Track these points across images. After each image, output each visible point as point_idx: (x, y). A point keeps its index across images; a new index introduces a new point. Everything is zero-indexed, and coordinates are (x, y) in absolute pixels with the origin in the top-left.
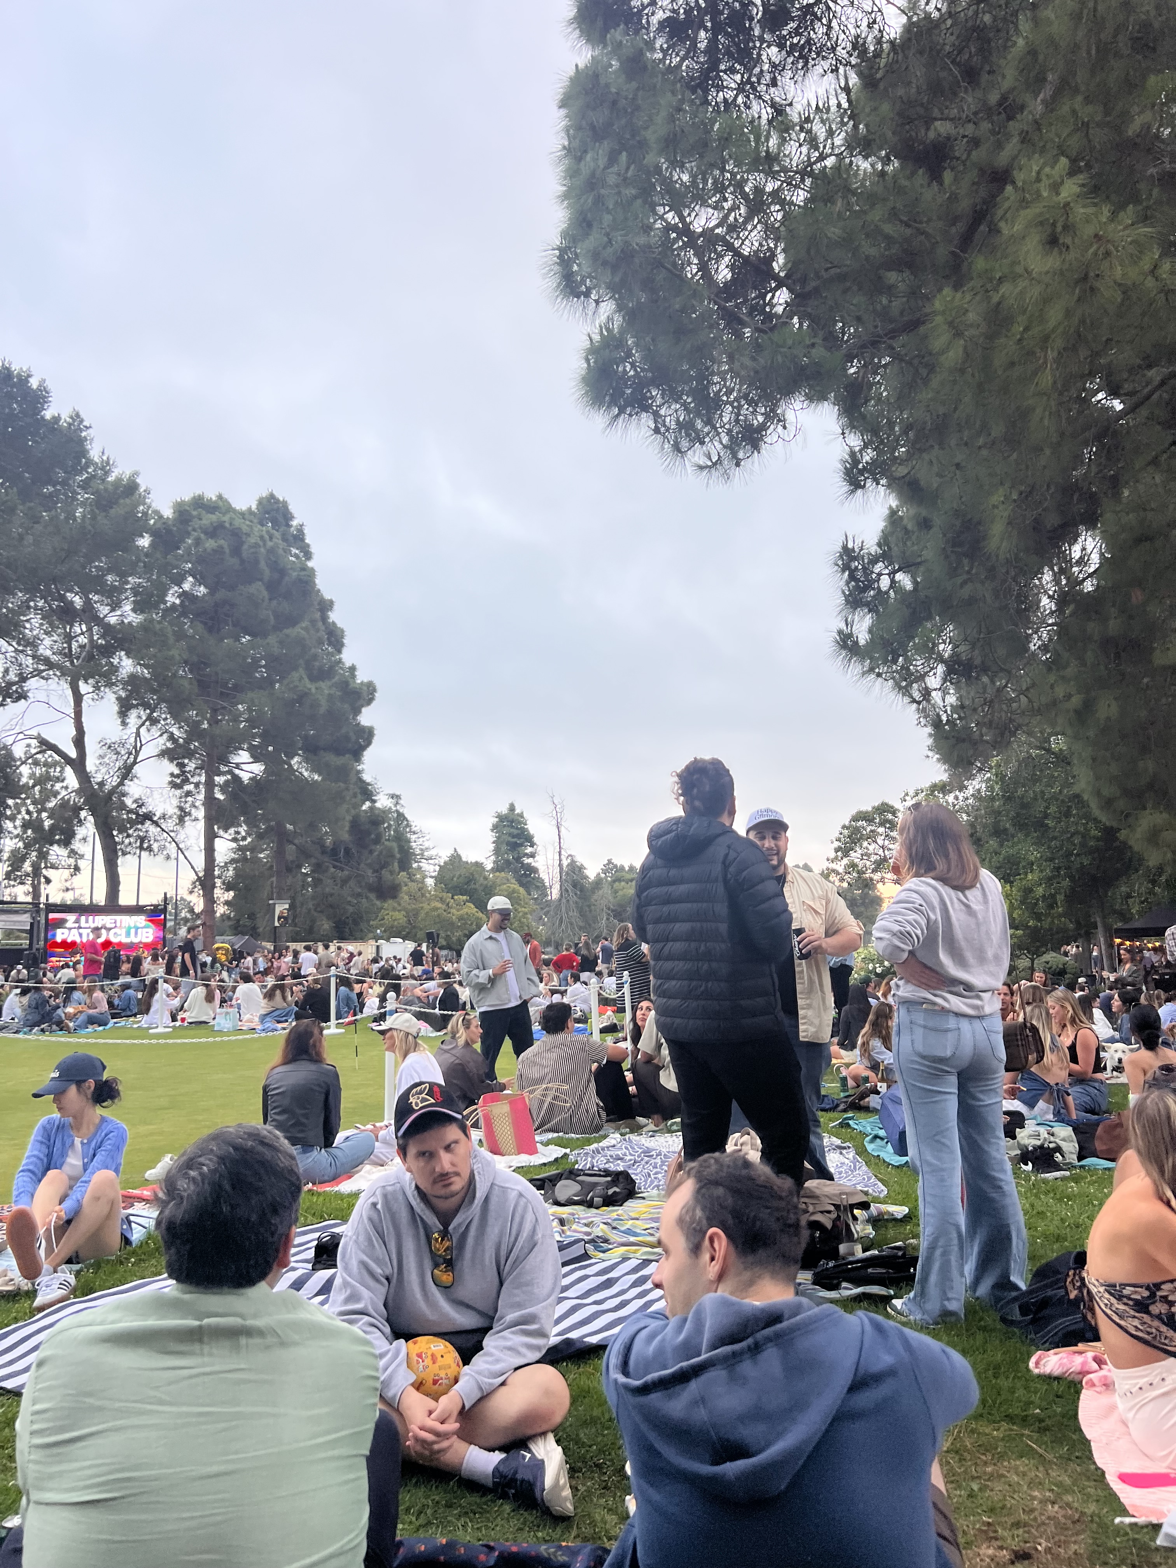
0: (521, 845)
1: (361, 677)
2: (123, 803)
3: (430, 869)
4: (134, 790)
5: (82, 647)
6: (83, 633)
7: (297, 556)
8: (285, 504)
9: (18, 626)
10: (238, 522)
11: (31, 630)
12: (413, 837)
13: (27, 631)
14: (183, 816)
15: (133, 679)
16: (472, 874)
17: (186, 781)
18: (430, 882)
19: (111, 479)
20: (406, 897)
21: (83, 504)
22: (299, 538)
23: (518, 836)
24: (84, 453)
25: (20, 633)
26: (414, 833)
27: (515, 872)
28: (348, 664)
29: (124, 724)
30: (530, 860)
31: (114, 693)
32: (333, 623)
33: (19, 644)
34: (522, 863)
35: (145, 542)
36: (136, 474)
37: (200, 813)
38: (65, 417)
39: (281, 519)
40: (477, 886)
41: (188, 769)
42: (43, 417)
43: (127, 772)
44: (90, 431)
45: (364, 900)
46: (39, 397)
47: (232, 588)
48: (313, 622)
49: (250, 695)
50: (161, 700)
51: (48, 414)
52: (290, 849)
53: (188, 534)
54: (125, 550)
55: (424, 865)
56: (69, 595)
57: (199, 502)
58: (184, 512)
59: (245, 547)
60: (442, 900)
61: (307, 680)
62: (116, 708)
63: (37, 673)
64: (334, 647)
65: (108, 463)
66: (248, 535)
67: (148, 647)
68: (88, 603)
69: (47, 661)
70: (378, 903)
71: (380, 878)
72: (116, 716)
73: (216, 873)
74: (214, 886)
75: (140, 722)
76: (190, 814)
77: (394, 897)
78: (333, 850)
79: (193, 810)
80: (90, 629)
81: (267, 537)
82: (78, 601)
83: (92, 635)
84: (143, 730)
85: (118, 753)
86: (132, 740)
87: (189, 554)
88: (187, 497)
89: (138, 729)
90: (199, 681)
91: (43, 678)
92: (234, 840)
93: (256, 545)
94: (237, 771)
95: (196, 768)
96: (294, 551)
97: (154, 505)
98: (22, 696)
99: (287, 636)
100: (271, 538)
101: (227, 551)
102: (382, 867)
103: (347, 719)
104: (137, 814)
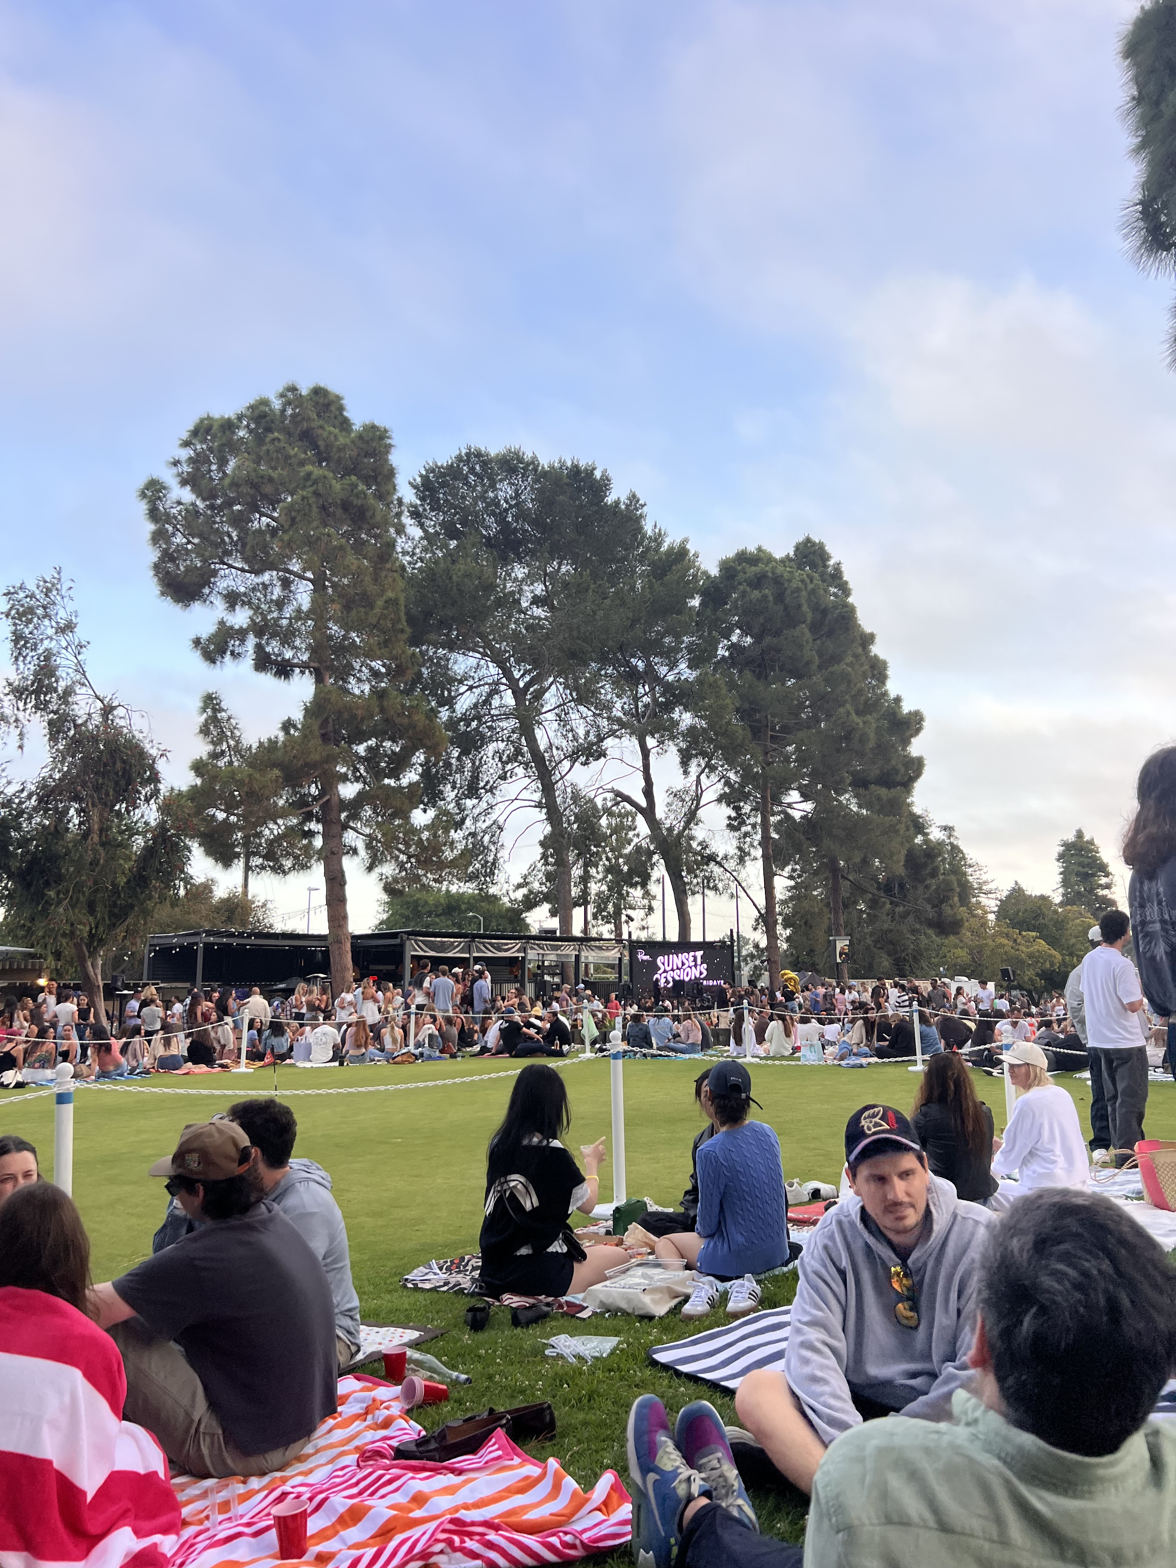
0: (1094, 875)
1: (907, 707)
2: (690, 845)
3: (991, 904)
4: (699, 833)
5: (646, 706)
6: (646, 694)
7: (835, 595)
8: (821, 546)
9: (595, 692)
10: (780, 569)
11: (606, 694)
12: (969, 871)
13: (602, 697)
14: (743, 856)
15: (692, 729)
16: (1039, 908)
17: (743, 823)
18: (992, 917)
19: (665, 547)
20: (969, 934)
21: (641, 576)
22: (836, 578)
23: (1089, 866)
24: (640, 529)
25: (597, 698)
26: (970, 866)
27: (1089, 904)
28: (892, 695)
29: (686, 773)
30: (1105, 892)
31: (677, 745)
32: (875, 656)
33: (596, 708)
34: (1096, 895)
35: (696, 602)
36: (686, 540)
37: (758, 853)
38: (623, 499)
39: (818, 560)
40: (1046, 921)
41: (743, 811)
42: (606, 504)
43: (691, 817)
44: (645, 508)
45: (923, 937)
46: (601, 486)
47: (777, 634)
48: (856, 656)
49: (800, 735)
50: (716, 748)
51: (610, 499)
52: (845, 886)
53: (734, 589)
54: (679, 612)
55: (983, 900)
56: (633, 661)
57: (743, 557)
58: (729, 568)
59: (788, 592)
60: (1007, 936)
61: (854, 716)
62: (678, 760)
63: (612, 733)
64: (878, 679)
65: (660, 535)
66: (789, 581)
67: (703, 699)
68: (649, 666)
69: (619, 721)
70: (938, 940)
71: (940, 914)
72: (679, 766)
73: (777, 910)
74: (775, 922)
75: (700, 769)
76: (749, 854)
77: (956, 933)
78: (887, 885)
79: (752, 850)
80: (652, 689)
81: (808, 581)
82: (641, 665)
83: (654, 695)
84: (703, 777)
85: (683, 800)
86: (694, 787)
87: (737, 608)
88: (731, 554)
89: (698, 777)
90: (750, 726)
91: (617, 737)
92: (791, 877)
93: (798, 590)
94: (789, 811)
95: (751, 810)
96: (833, 590)
97: (702, 567)
98: (602, 754)
99: (832, 673)
100: (811, 581)
101: (771, 598)
102: (942, 902)
103: (897, 750)
104: (703, 857)
